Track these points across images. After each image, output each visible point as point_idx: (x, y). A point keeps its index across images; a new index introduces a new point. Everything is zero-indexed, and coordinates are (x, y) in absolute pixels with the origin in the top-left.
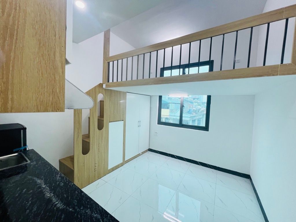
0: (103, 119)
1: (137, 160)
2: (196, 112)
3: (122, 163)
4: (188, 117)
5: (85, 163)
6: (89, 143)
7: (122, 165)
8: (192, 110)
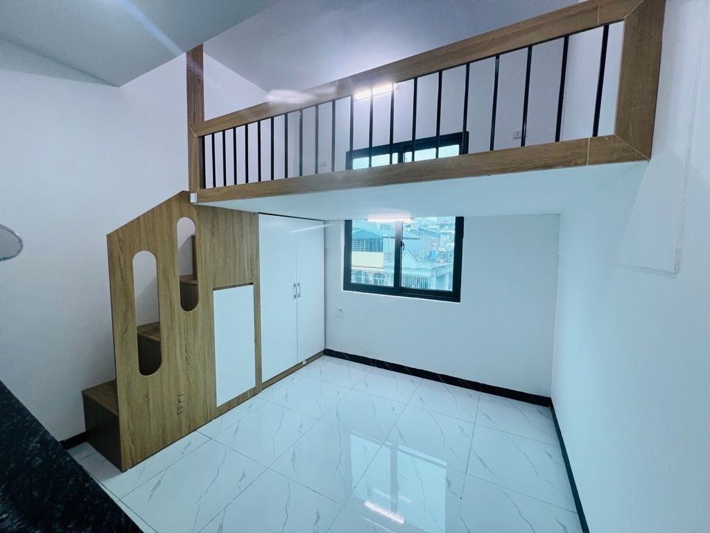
0: (196, 283)
1: (293, 379)
2: (445, 258)
3: (254, 389)
4: (426, 270)
5: (150, 397)
6: (158, 344)
7: (254, 393)
8: (437, 253)
